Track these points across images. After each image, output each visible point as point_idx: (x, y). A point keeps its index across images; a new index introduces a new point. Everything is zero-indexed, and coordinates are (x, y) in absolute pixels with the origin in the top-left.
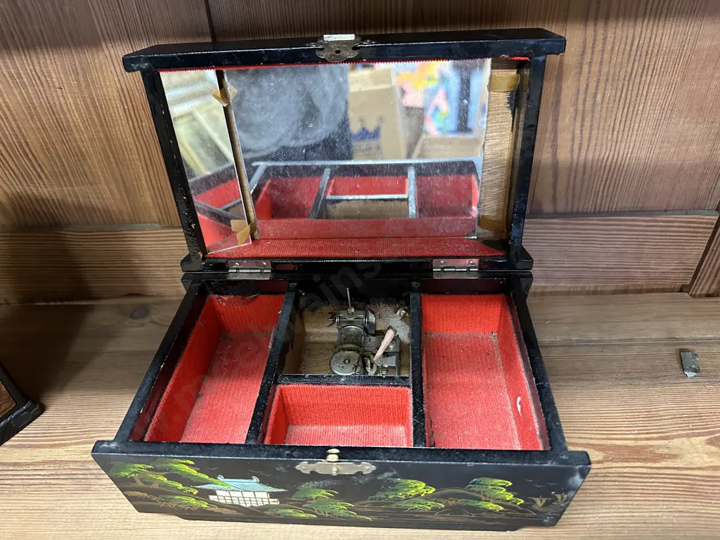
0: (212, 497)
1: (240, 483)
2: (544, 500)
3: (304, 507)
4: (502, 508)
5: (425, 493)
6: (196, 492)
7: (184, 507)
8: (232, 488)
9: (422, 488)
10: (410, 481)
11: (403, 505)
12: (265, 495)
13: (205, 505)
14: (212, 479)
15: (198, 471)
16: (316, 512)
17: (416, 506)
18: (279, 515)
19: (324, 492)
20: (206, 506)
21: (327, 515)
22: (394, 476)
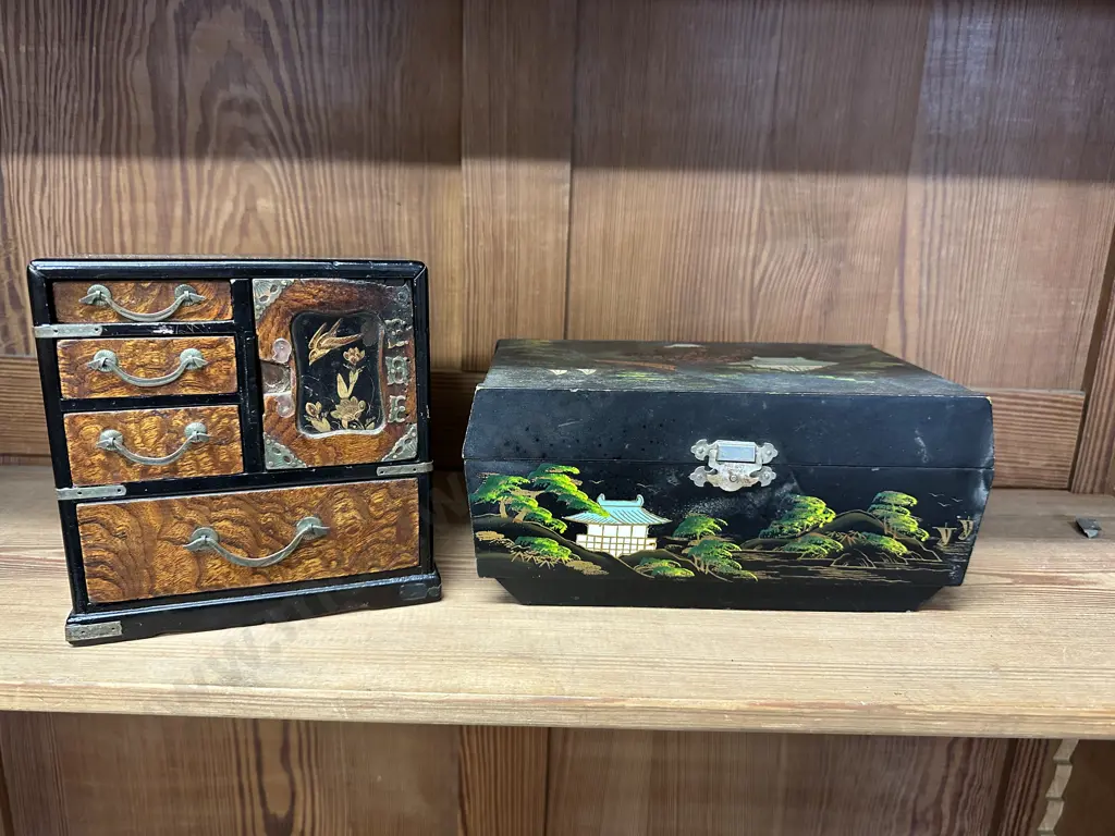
0: (581, 539)
1: (620, 509)
2: (950, 530)
3: (685, 556)
4: (905, 549)
5: (824, 521)
6: (563, 528)
7: (540, 561)
8: (610, 518)
9: (822, 511)
10: (809, 498)
11: (798, 546)
12: (642, 531)
13: (565, 555)
14: (591, 502)
15: (580, 488)
16: (696, 565)
17: (812, 548)
18: (649, 573)
19: (712, 522)
20: (567, 558)
21: (707, 571)
22: (794, 492)
